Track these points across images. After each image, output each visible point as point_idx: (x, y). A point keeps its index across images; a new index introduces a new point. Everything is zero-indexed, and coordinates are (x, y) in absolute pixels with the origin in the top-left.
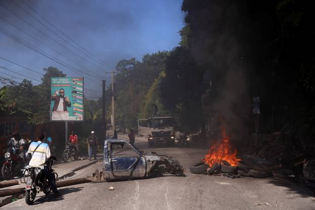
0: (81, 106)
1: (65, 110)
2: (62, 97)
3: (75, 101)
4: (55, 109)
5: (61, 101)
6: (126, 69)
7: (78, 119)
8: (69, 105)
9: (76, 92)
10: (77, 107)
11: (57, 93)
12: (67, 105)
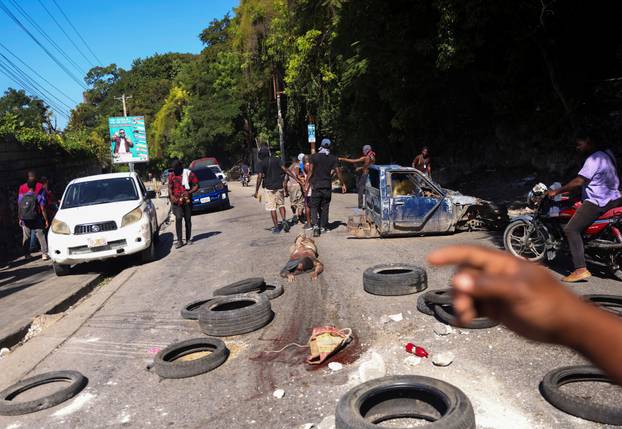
0: (145, 146)
1: (127, 151)
2: (123, 137)
3: (137, 142)
4: (116, 151)
5: (123, 142)
6: (101, 82)
7: (143, 160)
8: (132, 146)
9: (137, 132)
10: (141, 148)
11: (117, 134)
12: (129, 146)
